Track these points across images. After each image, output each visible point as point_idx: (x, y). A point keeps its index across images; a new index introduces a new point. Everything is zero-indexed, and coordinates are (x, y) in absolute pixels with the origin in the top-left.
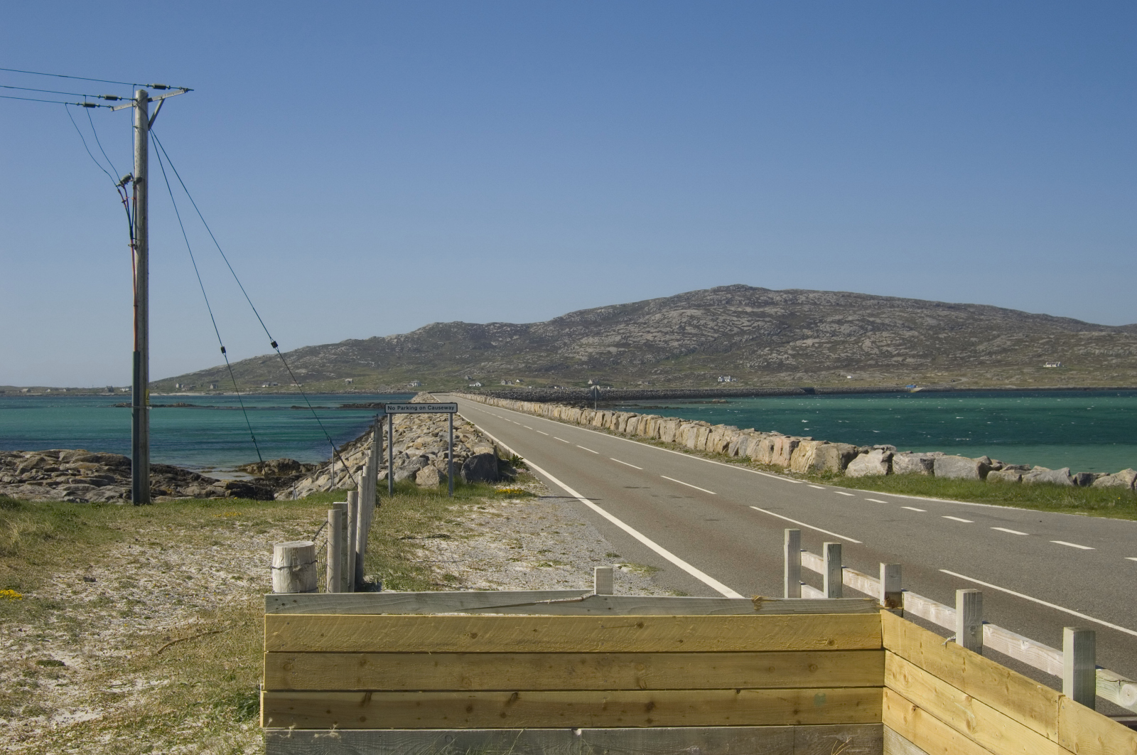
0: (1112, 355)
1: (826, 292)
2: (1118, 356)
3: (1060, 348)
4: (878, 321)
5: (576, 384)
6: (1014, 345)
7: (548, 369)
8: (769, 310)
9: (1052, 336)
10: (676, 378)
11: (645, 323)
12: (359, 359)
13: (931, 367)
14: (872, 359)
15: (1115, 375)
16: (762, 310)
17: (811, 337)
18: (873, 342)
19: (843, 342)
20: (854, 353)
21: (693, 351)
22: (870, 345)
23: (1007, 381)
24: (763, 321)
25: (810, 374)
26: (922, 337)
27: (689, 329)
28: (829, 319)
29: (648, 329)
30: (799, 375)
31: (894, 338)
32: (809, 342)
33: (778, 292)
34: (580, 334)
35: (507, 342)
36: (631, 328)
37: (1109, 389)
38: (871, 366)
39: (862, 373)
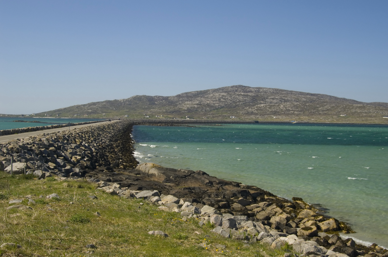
0: (364, 113)
1: (270, 88)
2: (366, 113)
3: (346, 110)
4: (286, 99)
5: (182, 118)
6: (331, 108)
7: (173, 112)
8: (250, 94)
9: (344, 106)
10: (216, 116)
11: (207, 97)
12: (110, 107)
13: (302, 115)
14: (283, 111)
15: (364, 119)
16: (247, 94)
17: (263, 103)
18: (284, 106)
19: (274, 106)
20: (277, 109)
21: (223, 107)
22: (283, 107)
23: (327, 120)
24: (247, 97)
25: (261, 116)
26: (300, 105)
27: (222, 100)
28: (270, 98)
29: (208, 99)
30: (257, 116)
31: (291, 105)
32: (262, 105)
33: (253, 88)
34: (185, 100)
35: (161, 103)
36: (202, 99)
37: (361, 124)
38: (282, 114)
39: (279, 116)
